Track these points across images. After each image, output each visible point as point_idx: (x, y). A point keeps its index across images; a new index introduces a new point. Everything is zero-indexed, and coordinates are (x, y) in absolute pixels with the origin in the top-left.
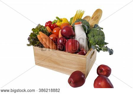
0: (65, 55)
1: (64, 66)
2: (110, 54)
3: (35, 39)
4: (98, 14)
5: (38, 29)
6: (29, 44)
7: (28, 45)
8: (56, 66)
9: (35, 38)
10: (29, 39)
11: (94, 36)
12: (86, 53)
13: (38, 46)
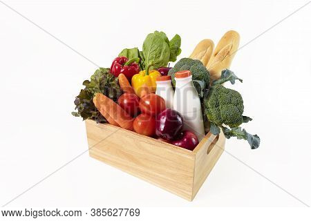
2: (253, 148)
3: (88, 104)
4: (230, 44)
5: (97, 83)
6: (77, 112)
10: (76, 103)
11: (217, 105)
12: (198, 143)
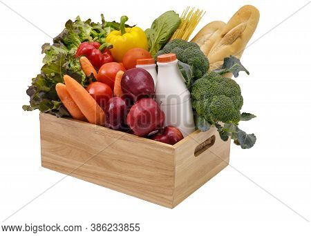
0: (125, 142)
1: (121, 172)
3: (47, 93)
6: (29, 104)
7: (26, 108)
8: (100, 170)
9: (48, 89)
10: (29, 92)
13: (55, 112)
